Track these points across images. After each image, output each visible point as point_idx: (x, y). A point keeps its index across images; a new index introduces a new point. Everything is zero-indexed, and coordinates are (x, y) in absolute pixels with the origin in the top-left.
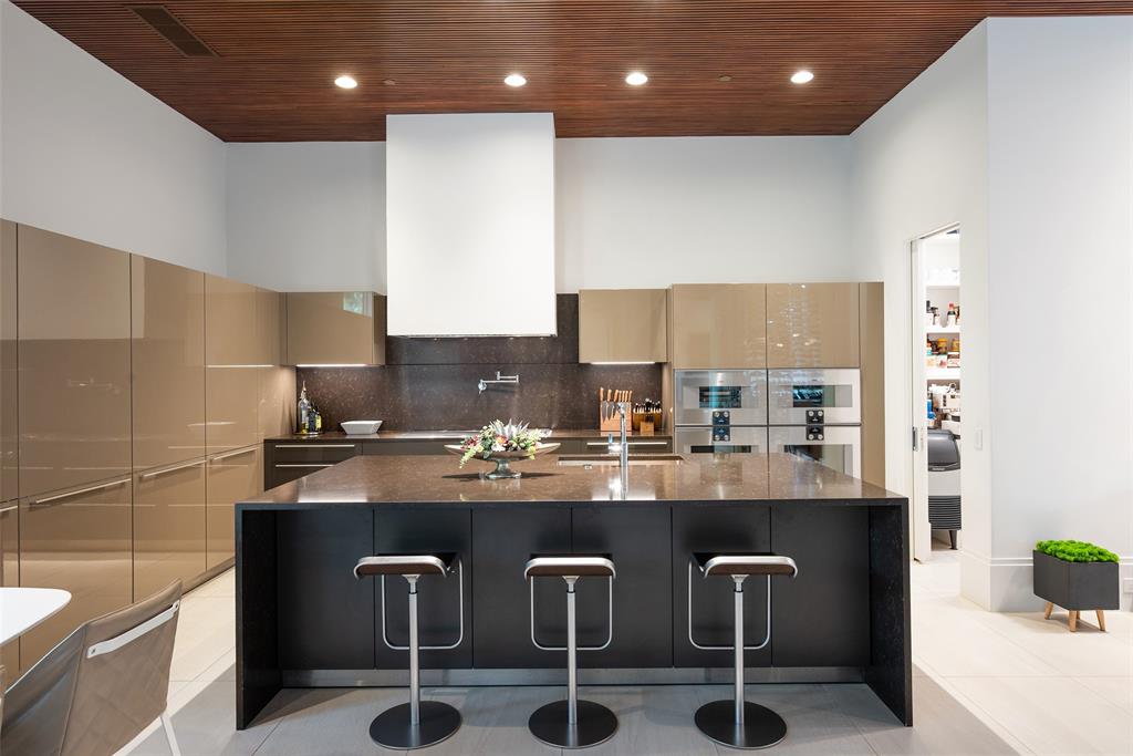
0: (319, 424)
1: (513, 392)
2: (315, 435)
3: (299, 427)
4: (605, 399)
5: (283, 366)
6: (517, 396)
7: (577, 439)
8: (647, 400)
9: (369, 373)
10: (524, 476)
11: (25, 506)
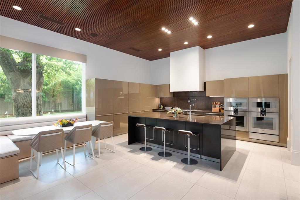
0: (162, 107)
1: (195, 102)
2: (161, 109)
3: (159, 107)
4: (214, 104)
5: (157, 97)
6: (196, 103)
7: (202, 112)
8: (221, 105)
9: (170, 98)
10: (179, 117)
11: (114, 114)
